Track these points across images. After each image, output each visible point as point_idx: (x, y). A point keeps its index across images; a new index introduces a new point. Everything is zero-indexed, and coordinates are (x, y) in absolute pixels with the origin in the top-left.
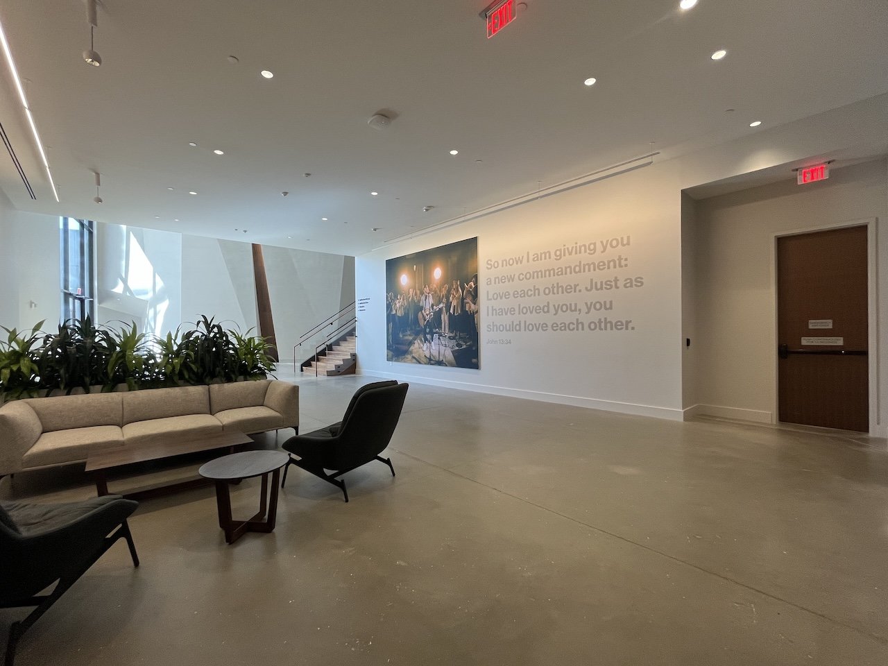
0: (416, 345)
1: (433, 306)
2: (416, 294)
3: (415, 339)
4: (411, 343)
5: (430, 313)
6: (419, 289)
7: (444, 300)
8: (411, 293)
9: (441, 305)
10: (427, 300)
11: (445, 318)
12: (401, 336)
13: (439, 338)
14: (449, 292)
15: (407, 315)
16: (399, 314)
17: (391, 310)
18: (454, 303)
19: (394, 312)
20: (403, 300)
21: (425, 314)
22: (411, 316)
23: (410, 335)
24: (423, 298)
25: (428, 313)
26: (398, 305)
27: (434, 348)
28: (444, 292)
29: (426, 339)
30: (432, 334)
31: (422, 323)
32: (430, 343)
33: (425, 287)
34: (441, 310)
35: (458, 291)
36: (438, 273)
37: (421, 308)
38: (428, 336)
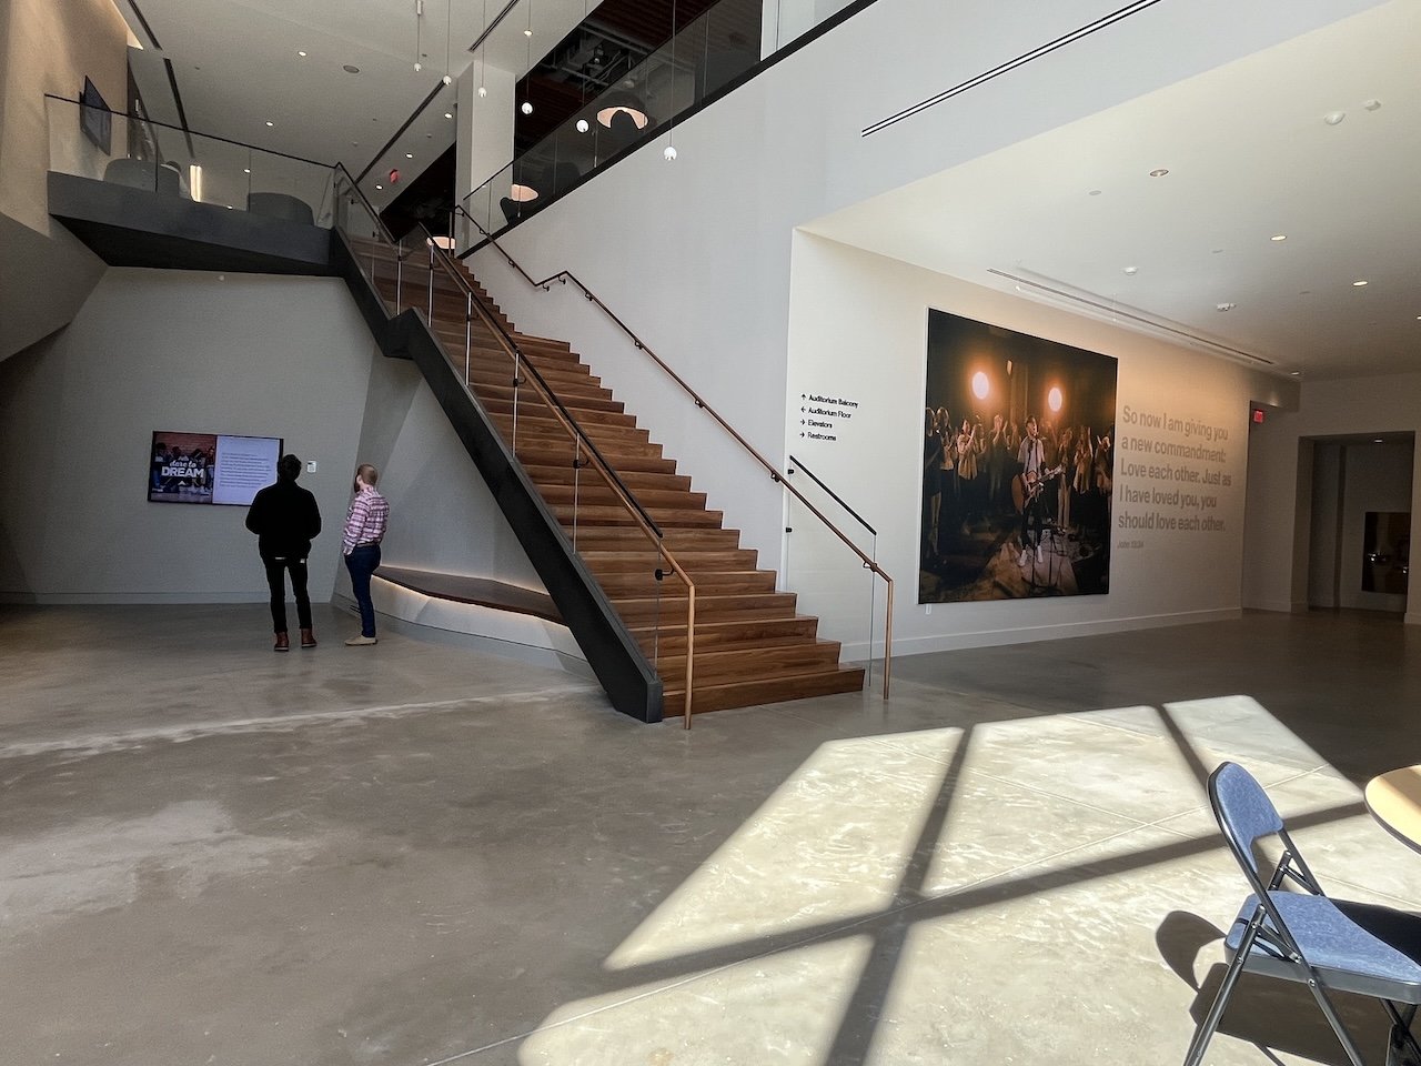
0: (1004, 554)
1: (1043, 466)
2: (1009, 431)
3: (1001, 540)
4: (993, 550)
5: (1037, 481)
6: (1017, 423)
7: (1065, 459)
8: (998, 425)
9: (1059, 470)
10: (1033, 452)
11: (1063, 495)
12: (967, 531)
13: (1052, 538)
14: (1073, 442)
15: (983, 478)
16: (963, 471)
17: (941, 458)
18: (1080, 470)
19: (949, 465)
20: (978, 436)
21: (1026, 483)
22: (996, 483)
23: (990, 530)
24: (1024, 444)
25: (1032, 478)
26: (961, 448)
27: (1041, 559)
28: (1064, 444)
29: (1027, 541)
30: (1038, 528)
31: (1020, 503)
32: (1035, 549)
33: (1030, 421)
34: (1058, 477)
35: (1087, 446)
36: (1055, 399)
37: (1020, 468)
38: (1032, 534)
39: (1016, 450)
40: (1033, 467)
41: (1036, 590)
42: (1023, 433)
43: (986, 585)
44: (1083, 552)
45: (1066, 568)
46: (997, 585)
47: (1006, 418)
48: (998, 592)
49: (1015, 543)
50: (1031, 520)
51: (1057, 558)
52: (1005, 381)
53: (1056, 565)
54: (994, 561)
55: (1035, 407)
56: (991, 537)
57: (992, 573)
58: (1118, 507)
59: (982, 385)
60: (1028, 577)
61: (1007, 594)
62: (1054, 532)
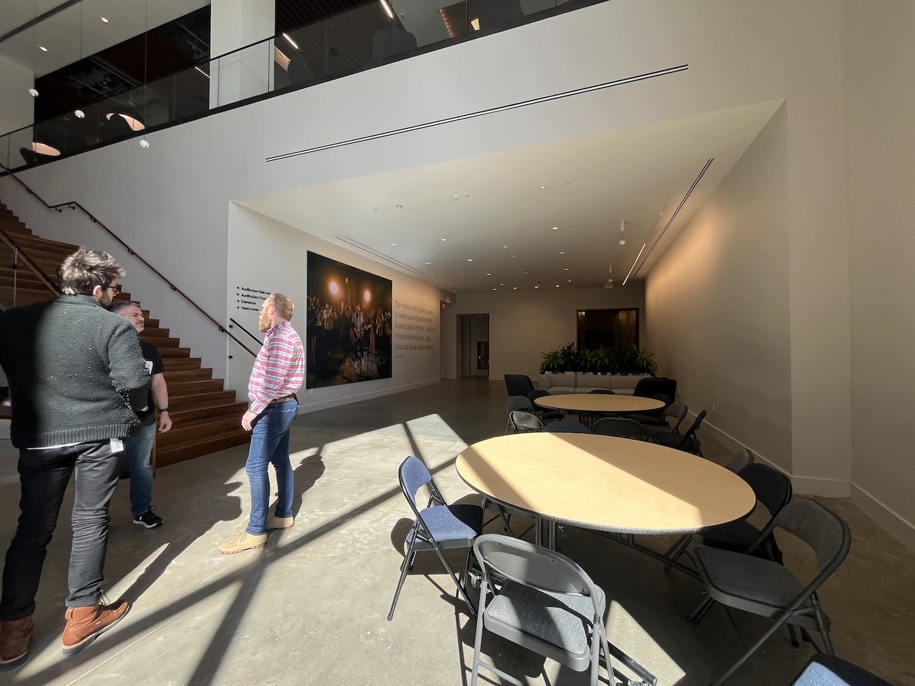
0: (347, 363)
1: (363, 324)
2: (348, 309)
3: (346, 357)
4: (342, 362)
5: (361, 331)
6: (351, 305)
7: (372, 322)
8: (342, 306)
9: (370, 326)
10: (359, 318)
11: (372, 337)
12: (329, 354)
13: (368, 355)
14: (376, 314)
15: (336, 329)
16: (327, 326)
17: (316, 320)
18: (379, 326)
19: (320, 323)
20: (333, 311)
21: (356, 332)
22: (342, 332)
23: (340, 353)
24: (355, 315)
25: (359, 330)
26: (325, 316)
27: (363, 365)
28: (372, 315)
29: (357, 357)
30: (362, 351)
31: (354, 340)
32: (361, 360)
33: (357, 304)
34: (370, 329)
35: (381, 316)
36: (367, 296)
37: (353, 325)
38: (359, 354)
39: (351, 317)
40: (359, 325)
41: (362, 378)
42: (354, 310)
43: (339, 377)
44: (381, 361)
45: (374, 368)
46: (345, 377)
47: (346, 303)
48: (345, 381)
49: (352, 358)
50: (359, 348)
51: (370, 364)
52: (345, 287)
53: (370, 367)
54: (342, 367)
55: (359, 299)
56: (341, 356)
57: (342, 372)
58: (395, 341)
59: (334, 288)
60: (358, 373)
61: (350, 381)
62: (369, 353)
